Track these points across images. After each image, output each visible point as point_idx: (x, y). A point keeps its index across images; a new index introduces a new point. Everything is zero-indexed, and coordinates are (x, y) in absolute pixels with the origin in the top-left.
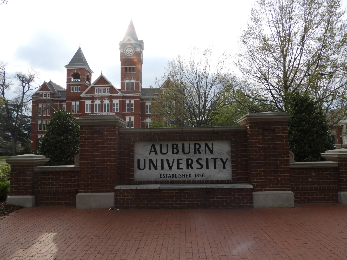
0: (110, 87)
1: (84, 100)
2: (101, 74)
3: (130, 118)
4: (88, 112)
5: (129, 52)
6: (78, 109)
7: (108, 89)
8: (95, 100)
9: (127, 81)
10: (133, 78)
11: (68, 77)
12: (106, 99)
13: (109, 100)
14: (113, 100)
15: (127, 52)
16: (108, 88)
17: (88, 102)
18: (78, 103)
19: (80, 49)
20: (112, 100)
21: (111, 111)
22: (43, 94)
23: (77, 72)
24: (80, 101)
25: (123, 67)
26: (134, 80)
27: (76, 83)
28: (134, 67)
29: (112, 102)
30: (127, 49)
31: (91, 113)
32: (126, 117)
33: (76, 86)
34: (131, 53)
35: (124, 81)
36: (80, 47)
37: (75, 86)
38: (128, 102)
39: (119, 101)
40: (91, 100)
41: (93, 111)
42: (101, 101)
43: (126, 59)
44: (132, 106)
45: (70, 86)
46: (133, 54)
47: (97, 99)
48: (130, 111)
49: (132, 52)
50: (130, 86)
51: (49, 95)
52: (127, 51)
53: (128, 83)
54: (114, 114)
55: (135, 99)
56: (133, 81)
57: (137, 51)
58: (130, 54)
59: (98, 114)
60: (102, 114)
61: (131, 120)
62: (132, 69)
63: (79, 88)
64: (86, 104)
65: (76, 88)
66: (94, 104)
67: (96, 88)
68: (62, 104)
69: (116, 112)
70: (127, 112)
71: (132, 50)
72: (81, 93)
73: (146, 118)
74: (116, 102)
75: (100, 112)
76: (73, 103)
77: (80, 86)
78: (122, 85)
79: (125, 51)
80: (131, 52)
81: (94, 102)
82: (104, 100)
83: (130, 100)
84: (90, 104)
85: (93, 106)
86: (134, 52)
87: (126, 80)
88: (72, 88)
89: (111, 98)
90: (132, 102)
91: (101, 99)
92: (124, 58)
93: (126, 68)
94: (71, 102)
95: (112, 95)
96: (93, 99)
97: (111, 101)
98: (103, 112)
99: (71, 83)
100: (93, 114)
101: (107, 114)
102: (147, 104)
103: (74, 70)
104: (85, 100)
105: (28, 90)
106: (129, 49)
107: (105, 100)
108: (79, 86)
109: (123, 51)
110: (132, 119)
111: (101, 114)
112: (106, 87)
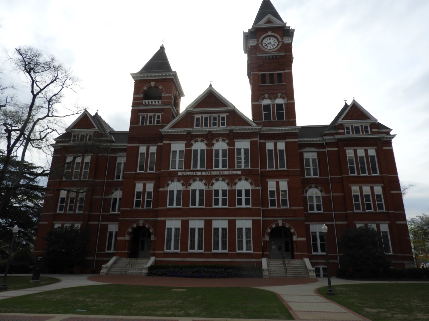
0: (228, 114)
1: (168, 142)
2: (211, 86)
3: (278, 184)
4: (177, 169)
5: (269, 45)
6: (152, 161)
7: (223, 118)
8: (193, 142)
9: (267, 102)
10: (279, 95)
11: (136, 96)
12: (220, 139)
13: (227, 141)
14: (237, 140)
15: (264, 45)
16: (225, 115)
17: (178, 147)
18: (153, 149)
19: (162, 48)
20: (235, 140)
21: (232, 166)
22: (78, 135)
23: (155, 84)
24: (159, 144)
25: (257, 73)
26: (283, 98)
27: (154, 107)
28: (281, 74)
29: (234, 146)
30: (266, 40)
31: (183, 169)
32: (267, 180)
33: (152, 114)
34: (274, 47)
35: (260, 101)
36: (163, 45)
37: (149, 114)
38: (270, 146)
39: (252, 143)
40: (185, 142)
41: (187, 166)
42: (207, 145)
43: (264, 58)
44: (282, 156)
45: (138, 114)
46: (279, 46)
47: (199, 140)
48: (277, 168)
49: (276, 44)
50: (274, 113)
51: (90, 136)
52: (264, 42)
53: (269, 105)
54: (239, 173)
55: (288, 140)
56: (279, 101)
57: (285, 42)
58: (272, 48)
59: (199, 173)
60: (209, 172)
61: (281, 189)
62: (276, 77)
63: (158, 117)
64: (173, 151)
65: (151, 117)
66: (191, 150)
67: (196, 116)
68: (118, 155)
69: (243, 167)
70: (268, 169)
71: (276, 41)
72: (163, 127)
73: (307, 188)
74: (243, 145)
75: (205, 169)
76: (143, 149)
77: (160, 114)
78: (256, 109)
79: (260, 41)
80: (274, 45)
81: (192, 145)
82: (215, 142)
83: (275, 141)
84: (181, 151)
85: (188, 155)
86: (281, 44)
87: (264, 98)
88: (143, 118)
89: (231, 137)
90: (281, 146)
91: (207, 140)
92: (258, 55)
93: (263, 76)
94: (138, 147)
95: (235, 130)
96: (189, 138)
97: (231, 144)
98: (212, 168)
99: (141, 108)
100: (188, 173)
101: (222, 173)
102: (306, 156)
103: (150, 83)
104: (171, 142)
105: (48, 116)
106: (268, 39)
107: (217, 141)
108: (157, 114)
109: (255, 44)
110: (284, 185)
111: (207, 172)
112: (219, 114)
